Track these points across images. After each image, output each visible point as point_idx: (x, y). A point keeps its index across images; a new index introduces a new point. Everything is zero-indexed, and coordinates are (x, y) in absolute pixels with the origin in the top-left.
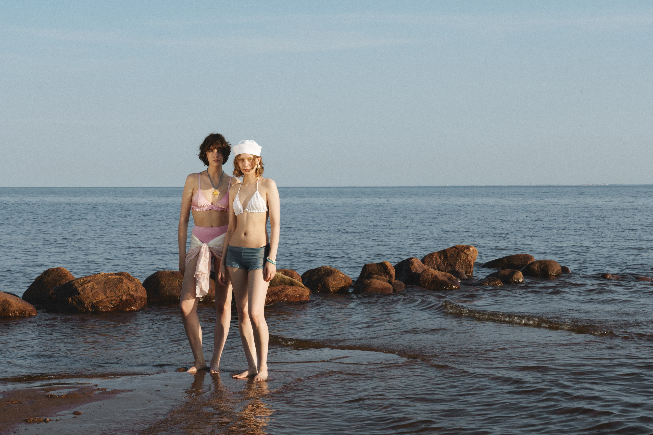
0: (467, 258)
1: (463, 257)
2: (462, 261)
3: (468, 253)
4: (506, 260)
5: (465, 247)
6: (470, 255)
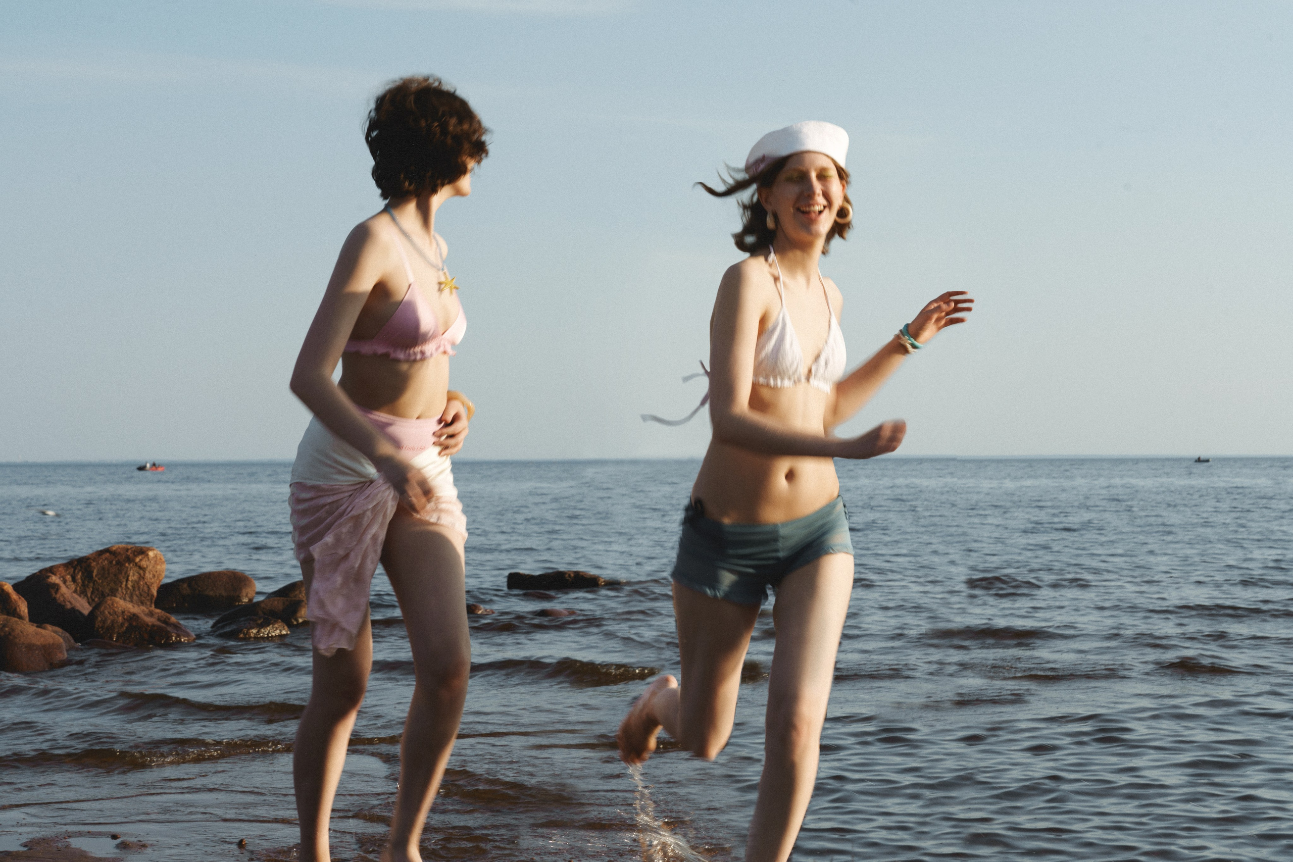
0: (142, 577)
1: (133, 576)
2: (130, 584)
3: (144, 563)
4: (185, 585)
5: (135, 551)
6: (148, 569)
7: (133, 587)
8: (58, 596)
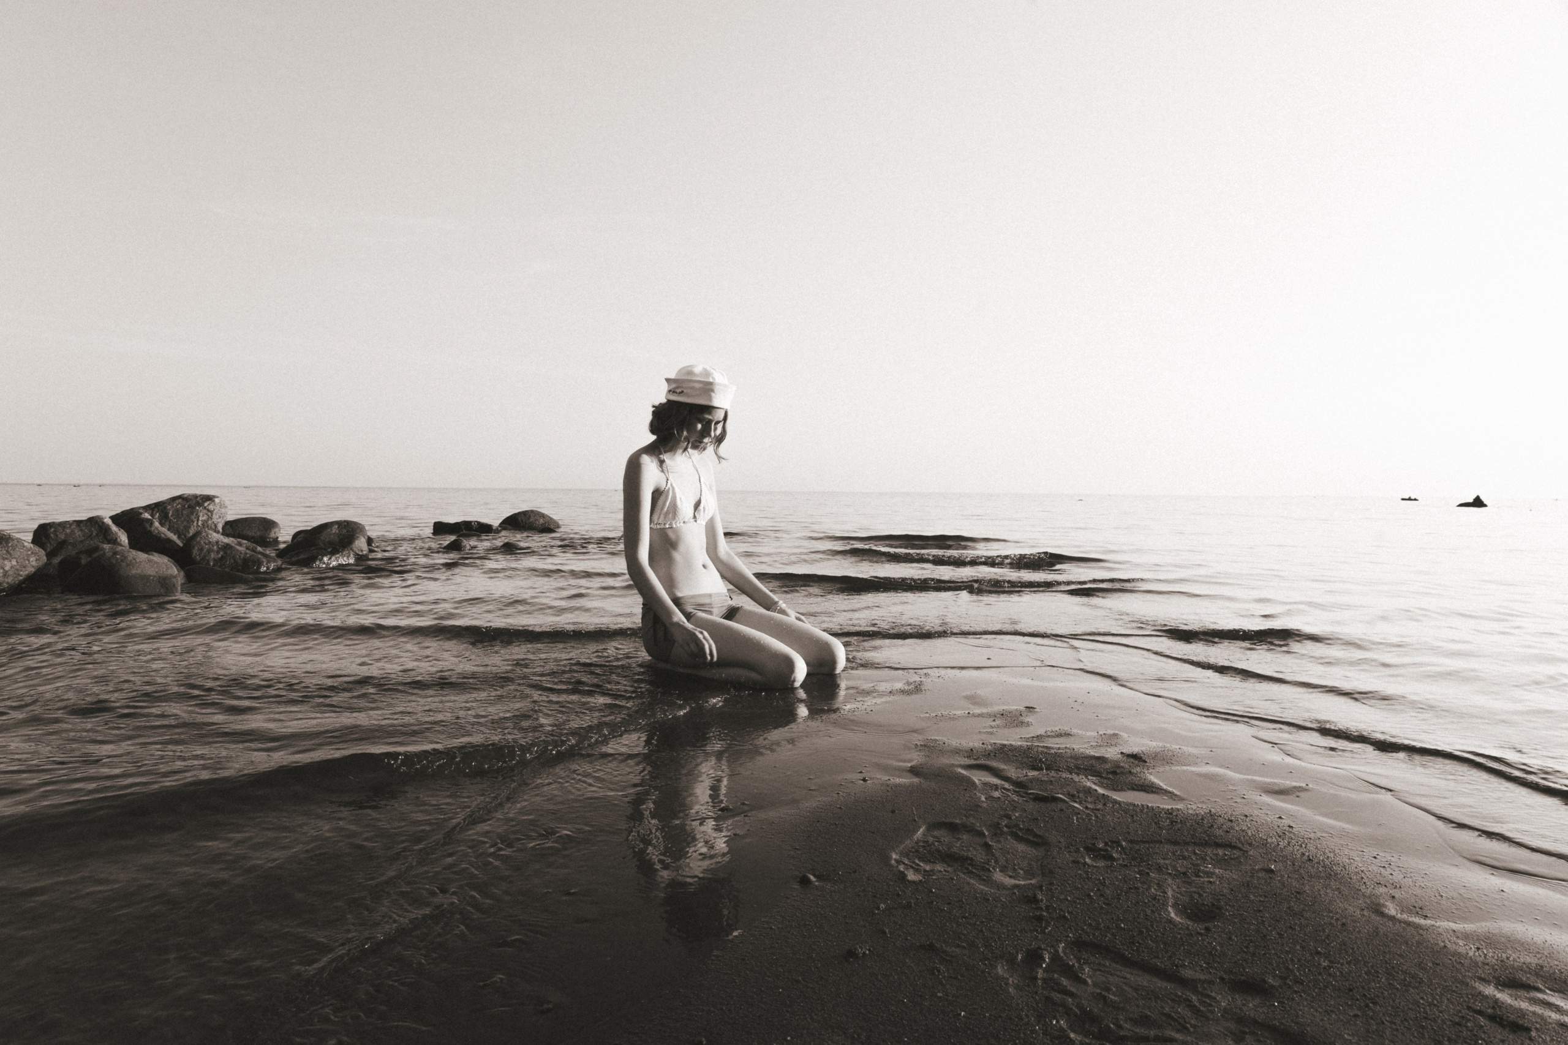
0: (210, 517)
1: (203, 517)
2: (200, 523)
3: (211, 507)
5: (203, 498)
6: (215, 512)
7: (203, 525)
8: (153, 529)
